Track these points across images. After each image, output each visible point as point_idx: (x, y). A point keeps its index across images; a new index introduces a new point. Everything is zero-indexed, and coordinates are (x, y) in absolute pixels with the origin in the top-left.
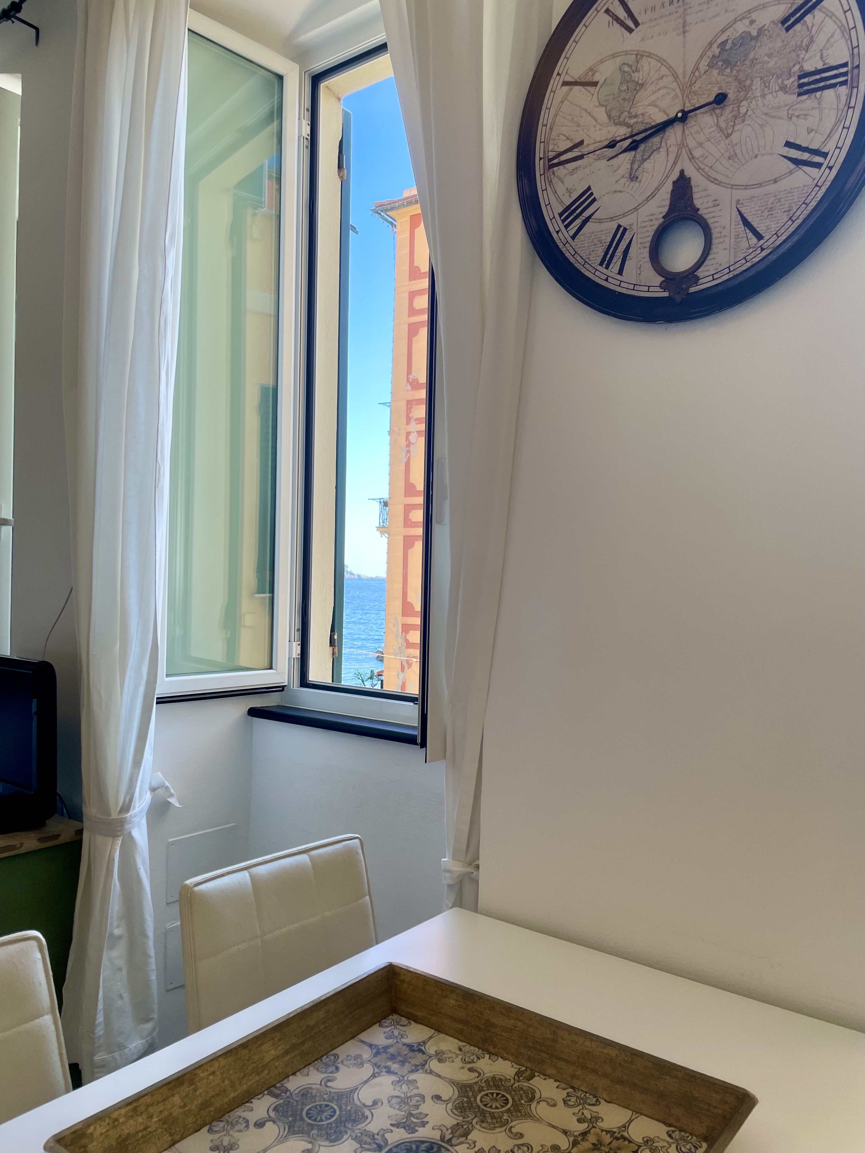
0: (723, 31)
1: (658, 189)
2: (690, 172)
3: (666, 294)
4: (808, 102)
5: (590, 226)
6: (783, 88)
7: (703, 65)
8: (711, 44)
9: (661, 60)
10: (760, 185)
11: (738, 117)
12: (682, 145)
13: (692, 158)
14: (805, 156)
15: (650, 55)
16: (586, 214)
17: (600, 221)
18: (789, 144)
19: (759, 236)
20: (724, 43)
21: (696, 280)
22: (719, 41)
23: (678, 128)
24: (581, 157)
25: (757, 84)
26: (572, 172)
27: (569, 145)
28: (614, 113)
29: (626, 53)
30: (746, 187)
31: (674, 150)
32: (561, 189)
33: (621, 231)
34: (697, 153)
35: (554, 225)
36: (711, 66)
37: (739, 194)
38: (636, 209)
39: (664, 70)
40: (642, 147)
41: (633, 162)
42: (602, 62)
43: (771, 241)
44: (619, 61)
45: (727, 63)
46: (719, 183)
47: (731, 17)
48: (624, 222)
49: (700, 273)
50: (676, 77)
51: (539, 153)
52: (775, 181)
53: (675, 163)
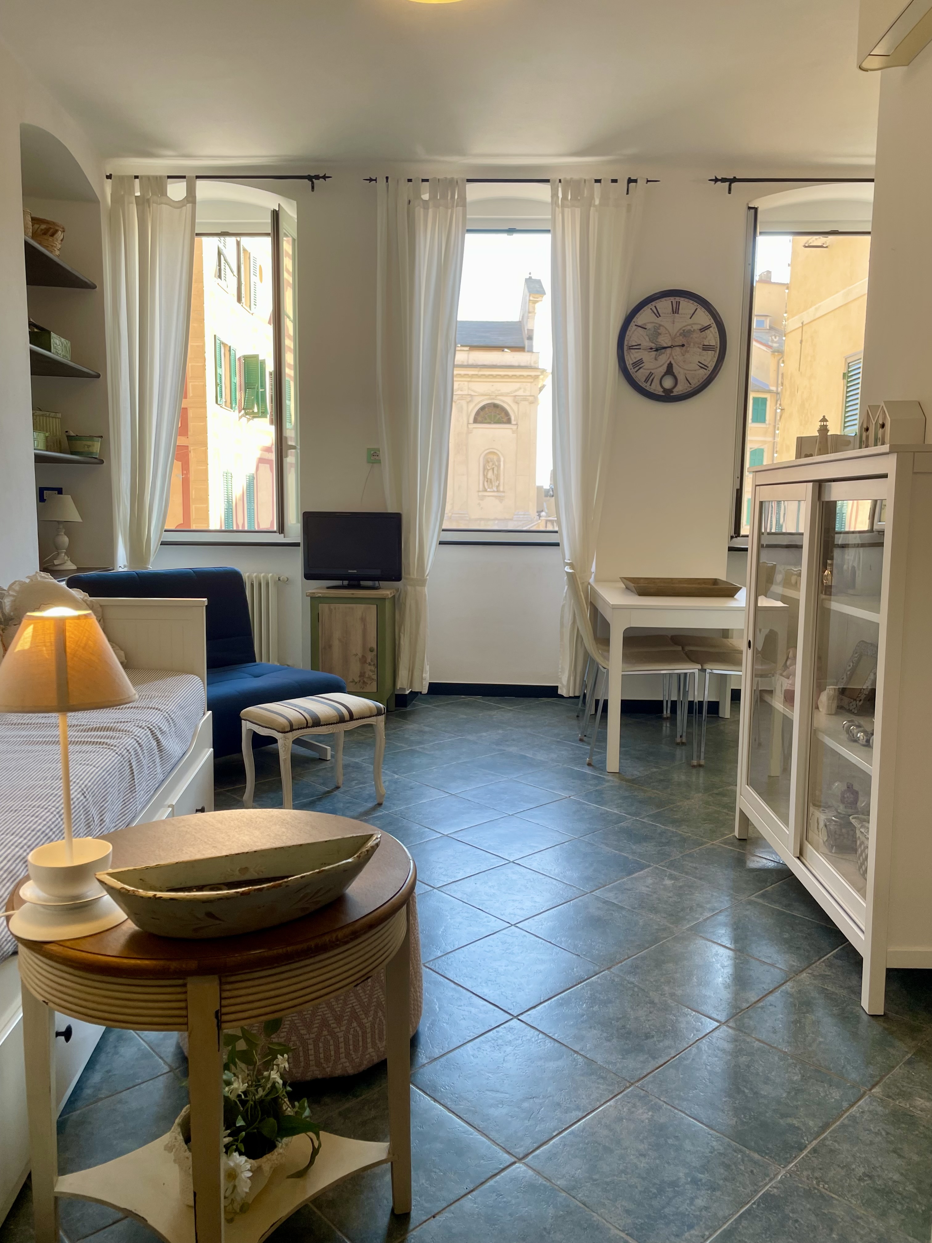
0: (685, 327)
1: (663, 364)
2: (673, 362)
3: (664, 394)
4: (705, 353)
5: (641, 370)
6: (699, 347)
7: (678, 335)
8: (680, 329)
9: (666, 328)
10: (691, 371)
11: (687, 351)
12: (671, 354)
13: (673, 359)
14: (703, 366)
15: (663, 326)
16: (641, 366)
17: (645, 369)
18: (699, 362)
19: (690, 384)
20: (684, 330)
21: (672, 392)
22: (684, 329)
23: (670, 349)
24: (640, 349)
25: (692, 344)
26: (638, 352)
27: (636, 344)
28: (651, 339)
29: (656, 323)
30: (688, 370)
31: (668, 355)
32: (632, 356)
33: (651, 374)
34: (675, 357)
35: (629, 367)
36: (680, 335)
37: (685, 371)
38: (656, 368)
39: (667, 332)
40: (659, 351)
41: (656, 355)
42: (648, 323)
43: (693, 386)
44: (654, 324)
45: (685, 336)
46: (680, 367)
47: (686, 324)
48: (652, 371)
49: (675, 390)
50: (670, 335)
51: (626, 343)
52: (695, 370)
53: (669, 358)
